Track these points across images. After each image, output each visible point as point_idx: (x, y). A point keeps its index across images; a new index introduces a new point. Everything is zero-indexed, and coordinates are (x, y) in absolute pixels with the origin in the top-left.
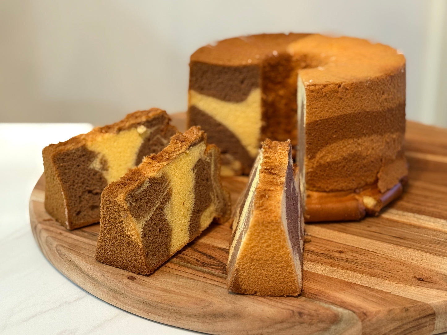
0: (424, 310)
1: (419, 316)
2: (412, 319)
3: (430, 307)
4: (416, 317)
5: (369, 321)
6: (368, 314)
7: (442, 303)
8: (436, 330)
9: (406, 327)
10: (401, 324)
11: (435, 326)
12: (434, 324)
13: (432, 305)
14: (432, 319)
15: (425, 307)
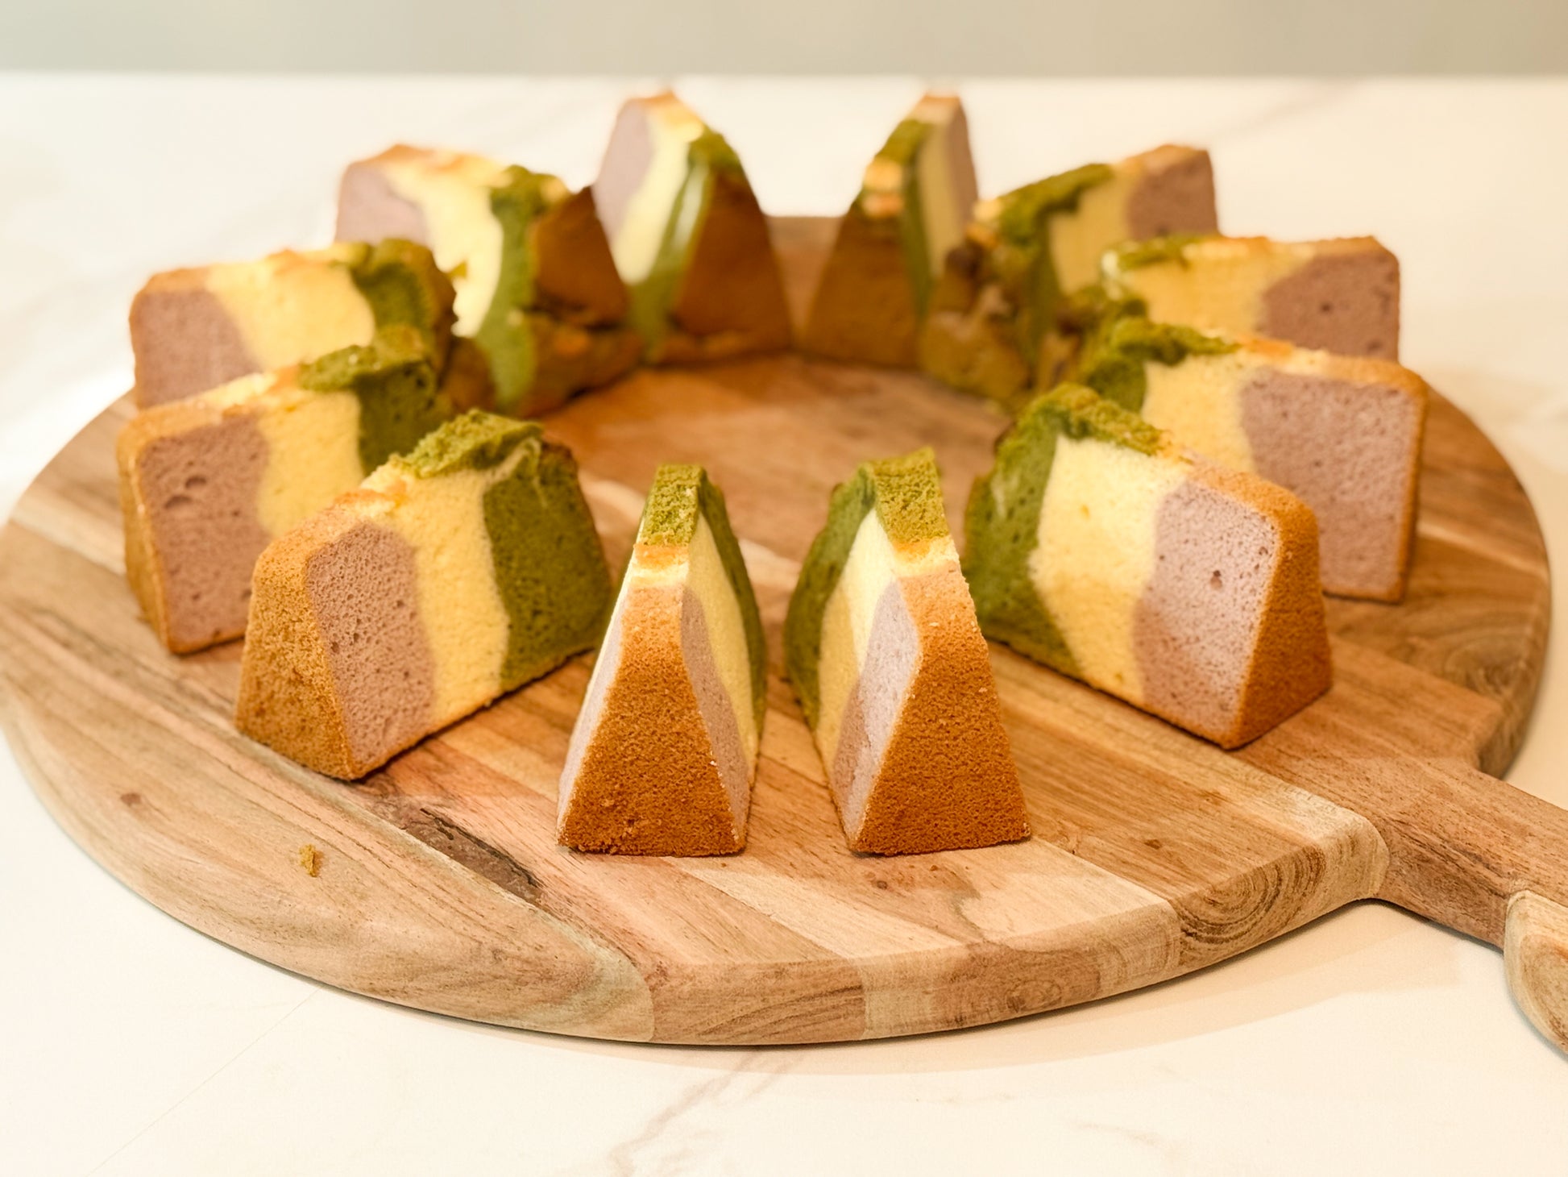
0: (830, 976)
1: (812, 991)
2: (793, 997)
3: (848, 969)
4: (804, 993)
5: (671, 990)
6: (671, 972)
7: (889, 961)
8: (871, 1028)
9: (776, 1015)
10: (761, 1005)
11: (867, 1020)
12: (863, 1012)
13: (858, 964)
14: (856, 999)
15: (836, 968)
